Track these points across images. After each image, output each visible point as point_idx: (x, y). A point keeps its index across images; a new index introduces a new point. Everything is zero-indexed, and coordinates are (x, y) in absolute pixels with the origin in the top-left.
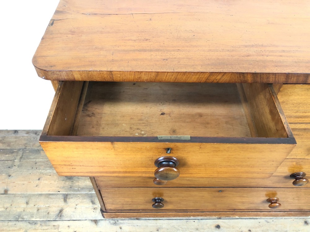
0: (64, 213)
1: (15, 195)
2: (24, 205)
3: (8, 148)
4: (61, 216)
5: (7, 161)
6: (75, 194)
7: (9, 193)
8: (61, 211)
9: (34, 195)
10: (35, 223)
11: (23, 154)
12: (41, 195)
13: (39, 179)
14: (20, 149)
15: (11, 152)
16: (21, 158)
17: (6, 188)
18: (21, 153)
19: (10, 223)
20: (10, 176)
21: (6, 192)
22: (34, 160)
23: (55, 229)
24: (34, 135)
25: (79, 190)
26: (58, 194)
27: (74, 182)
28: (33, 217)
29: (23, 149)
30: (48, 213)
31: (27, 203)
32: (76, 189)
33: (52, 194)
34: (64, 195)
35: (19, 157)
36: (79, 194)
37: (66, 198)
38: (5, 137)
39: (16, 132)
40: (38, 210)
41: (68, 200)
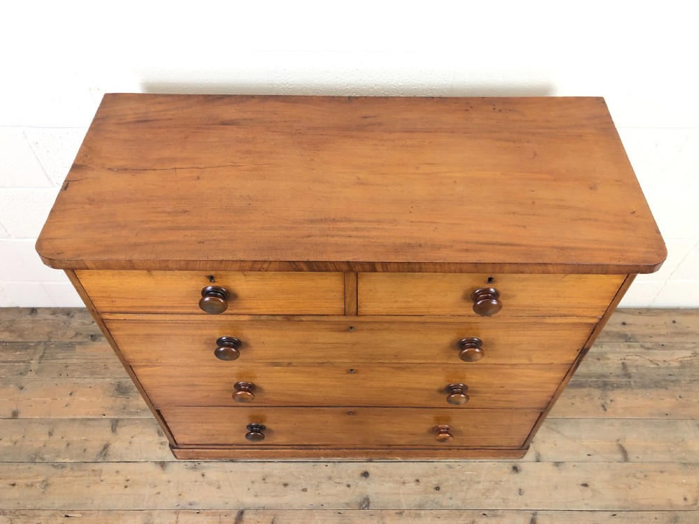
0: (111, 450)
1: (30, 421)
2: (45, 438)
3: (20, 340)
4: (105, 455)
5: (18, 362)
6: (130, 419)
7: (20, 416)
8: (106, 447)
9: (62, 420)
10: (63, 466)
11: (44, 350)
12: (74, 420)
13: (71, 394)
14: (40, 342)
15: (25, 346)
16: (41, 357)
17: (14, 408)
18: (41, 348)
19: (22, 467)
20: (22, 388)
21: (15, 415)
22: (64, 361)
23: (96, 476)
24: (65, 317)
25: (138, 412)
26: (102, 419)
27: (131, 398)
28: (59, 456)
29: (45, 343)
30: (85, 450)
31: (50, 434)
32: (133, 410)
33: (93, 419)
34: (112, 420)
35: (37, 357)
36: (138, 419)
37: (115, 425)
38: (14, 320)
39: (33, 311)
40: (68, 445)
41: (118, 429)
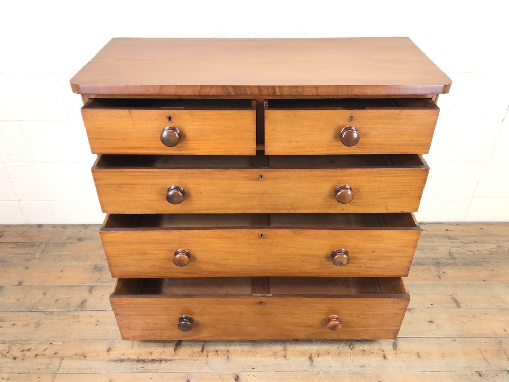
0: (87, 303)
1: (31, 287)
2: (40, 296)
3: (29, 242)
4: (83, 307)
5: (26, 254)
6: (102, 286)
7: (24, 284)
8: (83, 302)
9: (54, 287)
10: (52, 313)
11: (45, 247)
12: (62, 286)
13: (62, 271)
14: (43, 243)
15: (32, 245)
16: (43, 251)
17: (20, 280)
18: (43, 247)
19: (21, 314)
20: (27, 268)
21: (20, 284)
22: (59, 253)
23: (75, 319)
24: (62, 229)
25: (107, 282)
26: (82, 286)
27: (103, 274)
28: (49, 308)
29: (46, 243)
30: (68, 304)
31: (44, 294)
32: (105, 280)
33: (76, 286)
34: (89, 286)
35: (40, 251)
36: (108, 286)
37: (91, 289)
38: (26, 231)
39: (40, 226)
40: (57, 301)
41: (93, 291)
